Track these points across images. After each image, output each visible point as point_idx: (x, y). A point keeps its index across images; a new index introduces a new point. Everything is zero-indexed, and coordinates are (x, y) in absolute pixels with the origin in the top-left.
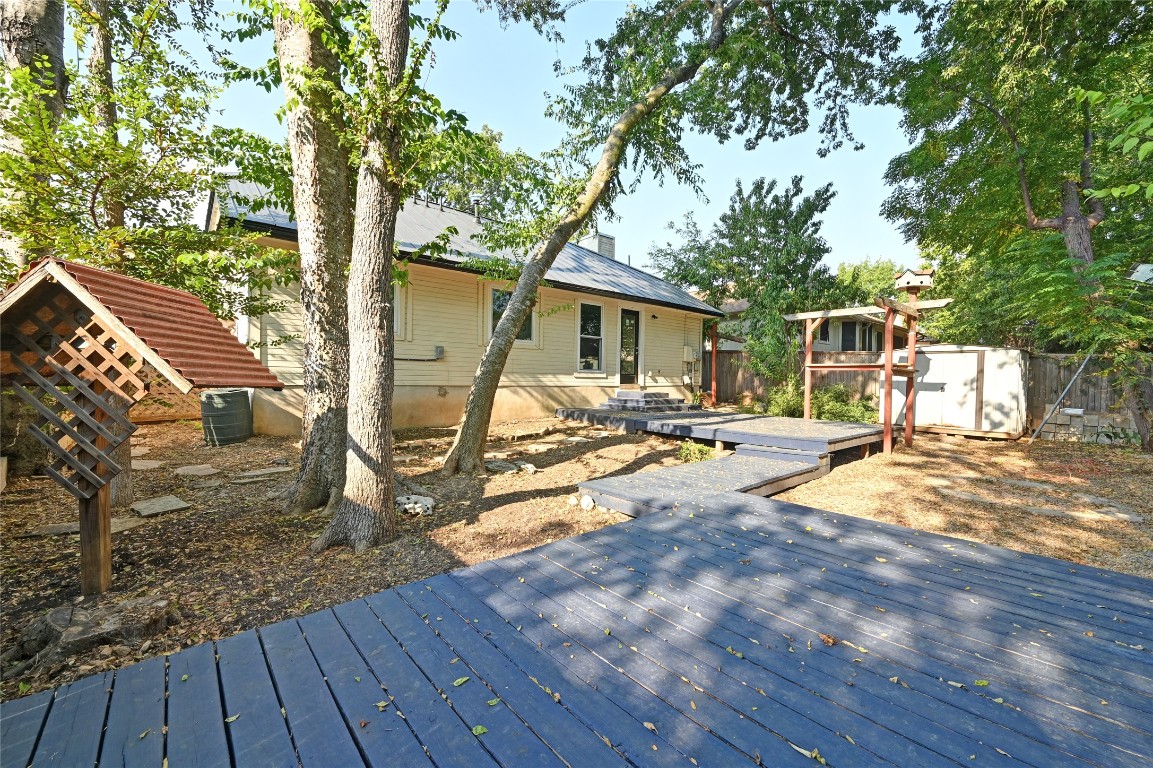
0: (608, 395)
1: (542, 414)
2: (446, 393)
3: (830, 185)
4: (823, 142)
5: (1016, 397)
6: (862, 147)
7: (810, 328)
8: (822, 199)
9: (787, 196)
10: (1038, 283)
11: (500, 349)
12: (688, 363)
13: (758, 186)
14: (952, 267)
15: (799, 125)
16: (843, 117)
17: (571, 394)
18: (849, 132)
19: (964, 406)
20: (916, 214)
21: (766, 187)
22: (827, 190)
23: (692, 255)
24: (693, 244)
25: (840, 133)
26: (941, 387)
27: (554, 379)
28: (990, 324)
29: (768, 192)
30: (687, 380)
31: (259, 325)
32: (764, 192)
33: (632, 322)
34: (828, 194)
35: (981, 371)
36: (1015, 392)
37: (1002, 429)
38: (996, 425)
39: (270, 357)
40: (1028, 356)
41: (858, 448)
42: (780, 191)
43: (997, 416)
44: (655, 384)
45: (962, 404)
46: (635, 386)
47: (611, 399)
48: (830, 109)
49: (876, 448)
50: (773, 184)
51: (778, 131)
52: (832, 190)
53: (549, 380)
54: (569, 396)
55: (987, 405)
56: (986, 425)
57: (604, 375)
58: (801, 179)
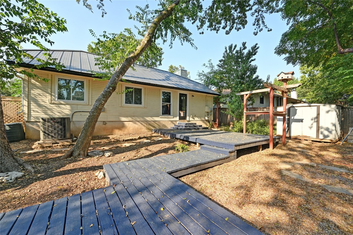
0: (174, 124)
1: (147, 131)
2: (106, 123)
3: (257, 44)
4: (255, 29)
5: (334, 125)
6: (271, 30)
7: (245, 98)
8: (254, 50)
9: (240, 50)
10: (342, 75)
11: (97, 107)
12: (207, 112)
13: (230, 47)
14: (313, 76)
15: (244, 23)
16: (262, 19)
17: (158, 124)
18: (265, 25)
19: (312, 129)
20: (290, 53)
21: (233, 47)
22: (255, 46)
23: (212, 75)
24: (212, 71)
25: (262, 26)
26: (301, 121)
27: (151, 118)
28: (329, 96)
29: (234, 49)
30: (206, 118)
31: (27, 100)
32: (233, 49)
33: (184, 98)
34: (256, 48)
35: (318, 114)
36: (334, 122)
37: (328, 138)
38: (325, 137)
39: (32, 111)
40: (341, 108)
41: (257, 146)
42: (238, 48)
43: (326, 133)
44: (193, 120)
45: (311, 128)
46: (185, 120)
47: (175, 125)
48: (257, 16)
49: (266, 147)
50: (236, 46)
51: (239, 27)
52: (257, 46)
53: (149, 119)
54: (158, 125)
55: (321, 128)
56: (321, 137)
57: (172, 117)
58: (245, 43)
